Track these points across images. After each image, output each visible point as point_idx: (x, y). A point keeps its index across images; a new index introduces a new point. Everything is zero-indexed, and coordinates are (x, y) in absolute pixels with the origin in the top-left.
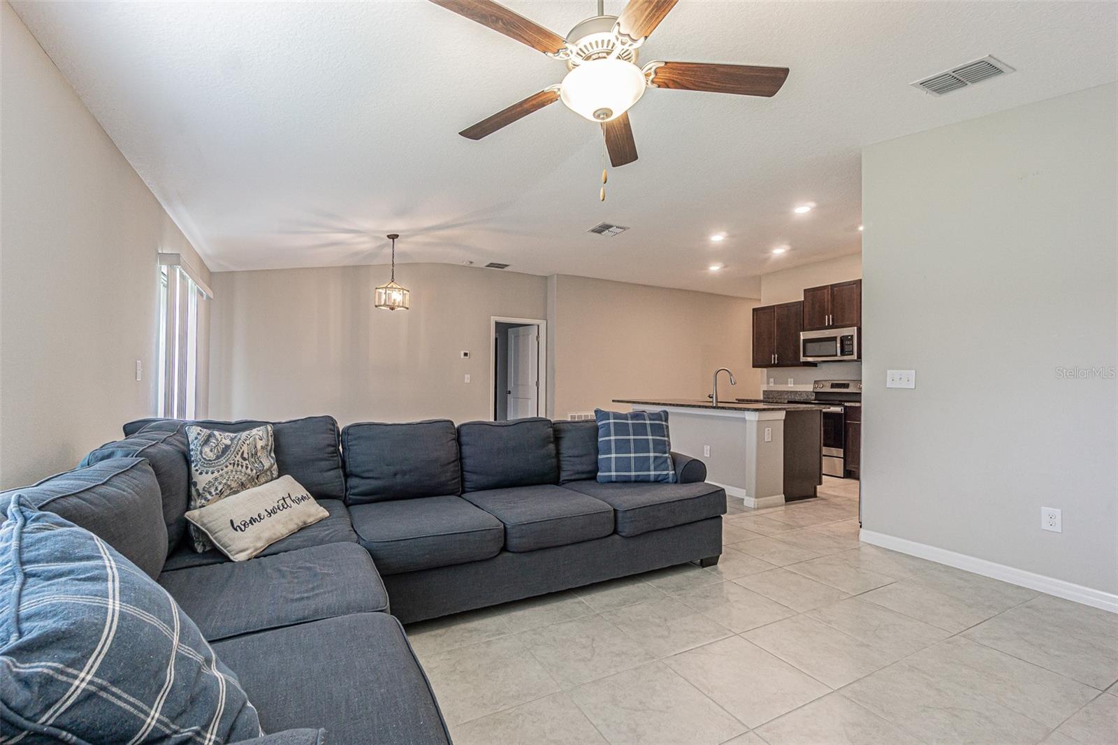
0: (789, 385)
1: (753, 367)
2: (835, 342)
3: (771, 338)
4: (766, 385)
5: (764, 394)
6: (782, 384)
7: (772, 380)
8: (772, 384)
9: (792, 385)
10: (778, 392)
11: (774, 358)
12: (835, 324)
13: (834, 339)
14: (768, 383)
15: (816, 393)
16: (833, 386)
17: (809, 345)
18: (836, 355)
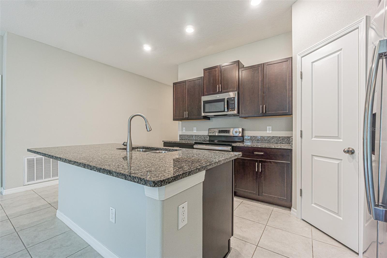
0: (194, 132)
1: (174, 120)
2: (223, 103)
3: (184, 101)
4: (181, 132)
5: (180, 137)
6: (190, 131)
7: (184, 128)
8: (184, 131)
9: (196, 132)
10: (188, 135)
11: (186, 114)
12: (223, 91)
13: (223, 100)
14: (182, 130)
15: (210, 136)
16: (220, 132)
17: (207, 105)
18: (224, 111)
